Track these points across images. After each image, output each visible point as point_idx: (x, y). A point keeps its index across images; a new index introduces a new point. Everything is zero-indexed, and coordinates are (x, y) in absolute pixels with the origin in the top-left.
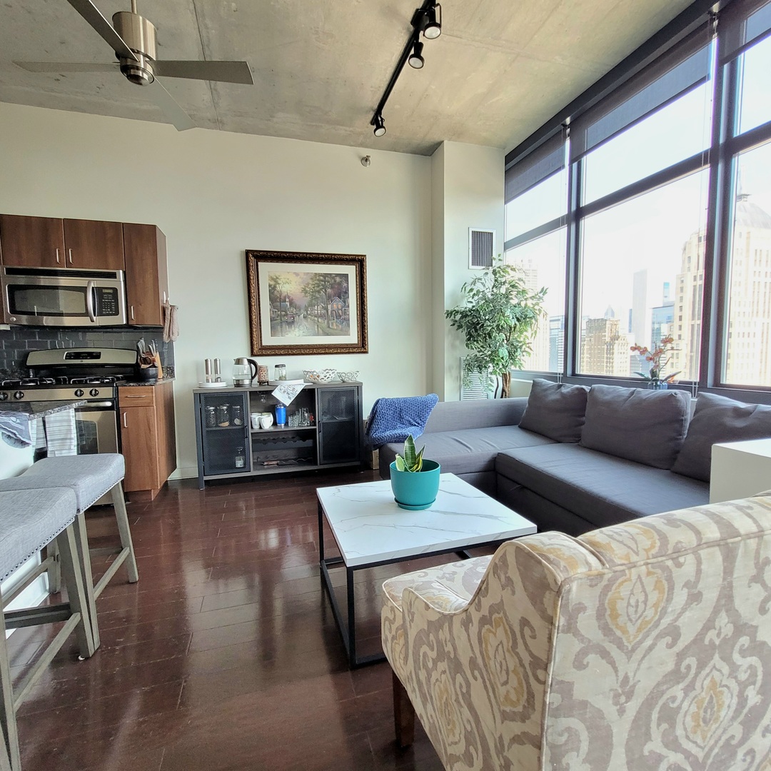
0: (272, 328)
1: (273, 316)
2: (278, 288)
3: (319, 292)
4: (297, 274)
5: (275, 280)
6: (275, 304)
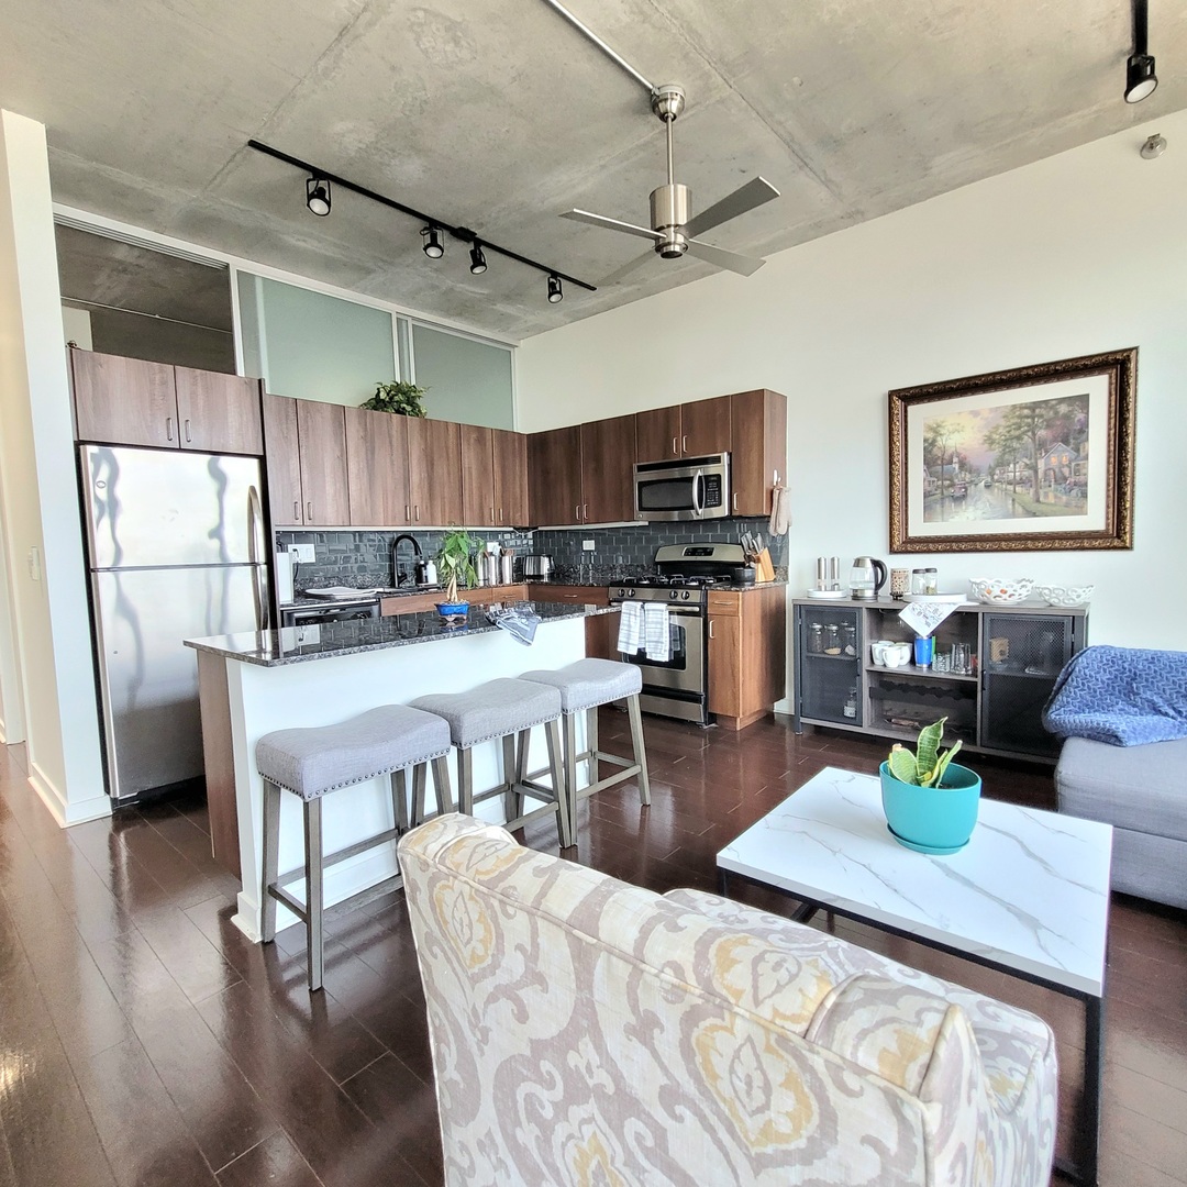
0: (927, 508)
1: (929, 489)
2: (940, 442)
3: (1019, 438)
4: (975, 414)
5: (936, 430)
6: (933, 469)
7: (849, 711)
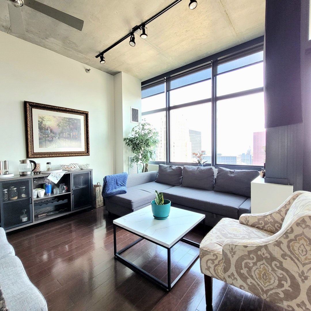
0: (40, 143)
1: (41, 137)
2: (44, 123)
3: (66, 126)
4: (54, 117)
5: (42, 118)
6: (42, 131)
7: (25, 219)
